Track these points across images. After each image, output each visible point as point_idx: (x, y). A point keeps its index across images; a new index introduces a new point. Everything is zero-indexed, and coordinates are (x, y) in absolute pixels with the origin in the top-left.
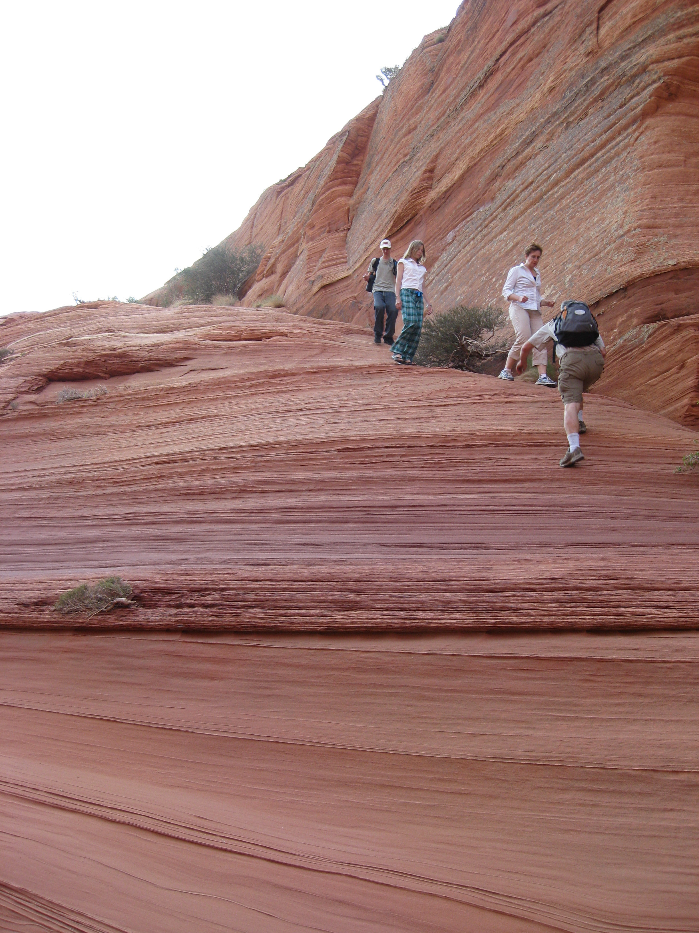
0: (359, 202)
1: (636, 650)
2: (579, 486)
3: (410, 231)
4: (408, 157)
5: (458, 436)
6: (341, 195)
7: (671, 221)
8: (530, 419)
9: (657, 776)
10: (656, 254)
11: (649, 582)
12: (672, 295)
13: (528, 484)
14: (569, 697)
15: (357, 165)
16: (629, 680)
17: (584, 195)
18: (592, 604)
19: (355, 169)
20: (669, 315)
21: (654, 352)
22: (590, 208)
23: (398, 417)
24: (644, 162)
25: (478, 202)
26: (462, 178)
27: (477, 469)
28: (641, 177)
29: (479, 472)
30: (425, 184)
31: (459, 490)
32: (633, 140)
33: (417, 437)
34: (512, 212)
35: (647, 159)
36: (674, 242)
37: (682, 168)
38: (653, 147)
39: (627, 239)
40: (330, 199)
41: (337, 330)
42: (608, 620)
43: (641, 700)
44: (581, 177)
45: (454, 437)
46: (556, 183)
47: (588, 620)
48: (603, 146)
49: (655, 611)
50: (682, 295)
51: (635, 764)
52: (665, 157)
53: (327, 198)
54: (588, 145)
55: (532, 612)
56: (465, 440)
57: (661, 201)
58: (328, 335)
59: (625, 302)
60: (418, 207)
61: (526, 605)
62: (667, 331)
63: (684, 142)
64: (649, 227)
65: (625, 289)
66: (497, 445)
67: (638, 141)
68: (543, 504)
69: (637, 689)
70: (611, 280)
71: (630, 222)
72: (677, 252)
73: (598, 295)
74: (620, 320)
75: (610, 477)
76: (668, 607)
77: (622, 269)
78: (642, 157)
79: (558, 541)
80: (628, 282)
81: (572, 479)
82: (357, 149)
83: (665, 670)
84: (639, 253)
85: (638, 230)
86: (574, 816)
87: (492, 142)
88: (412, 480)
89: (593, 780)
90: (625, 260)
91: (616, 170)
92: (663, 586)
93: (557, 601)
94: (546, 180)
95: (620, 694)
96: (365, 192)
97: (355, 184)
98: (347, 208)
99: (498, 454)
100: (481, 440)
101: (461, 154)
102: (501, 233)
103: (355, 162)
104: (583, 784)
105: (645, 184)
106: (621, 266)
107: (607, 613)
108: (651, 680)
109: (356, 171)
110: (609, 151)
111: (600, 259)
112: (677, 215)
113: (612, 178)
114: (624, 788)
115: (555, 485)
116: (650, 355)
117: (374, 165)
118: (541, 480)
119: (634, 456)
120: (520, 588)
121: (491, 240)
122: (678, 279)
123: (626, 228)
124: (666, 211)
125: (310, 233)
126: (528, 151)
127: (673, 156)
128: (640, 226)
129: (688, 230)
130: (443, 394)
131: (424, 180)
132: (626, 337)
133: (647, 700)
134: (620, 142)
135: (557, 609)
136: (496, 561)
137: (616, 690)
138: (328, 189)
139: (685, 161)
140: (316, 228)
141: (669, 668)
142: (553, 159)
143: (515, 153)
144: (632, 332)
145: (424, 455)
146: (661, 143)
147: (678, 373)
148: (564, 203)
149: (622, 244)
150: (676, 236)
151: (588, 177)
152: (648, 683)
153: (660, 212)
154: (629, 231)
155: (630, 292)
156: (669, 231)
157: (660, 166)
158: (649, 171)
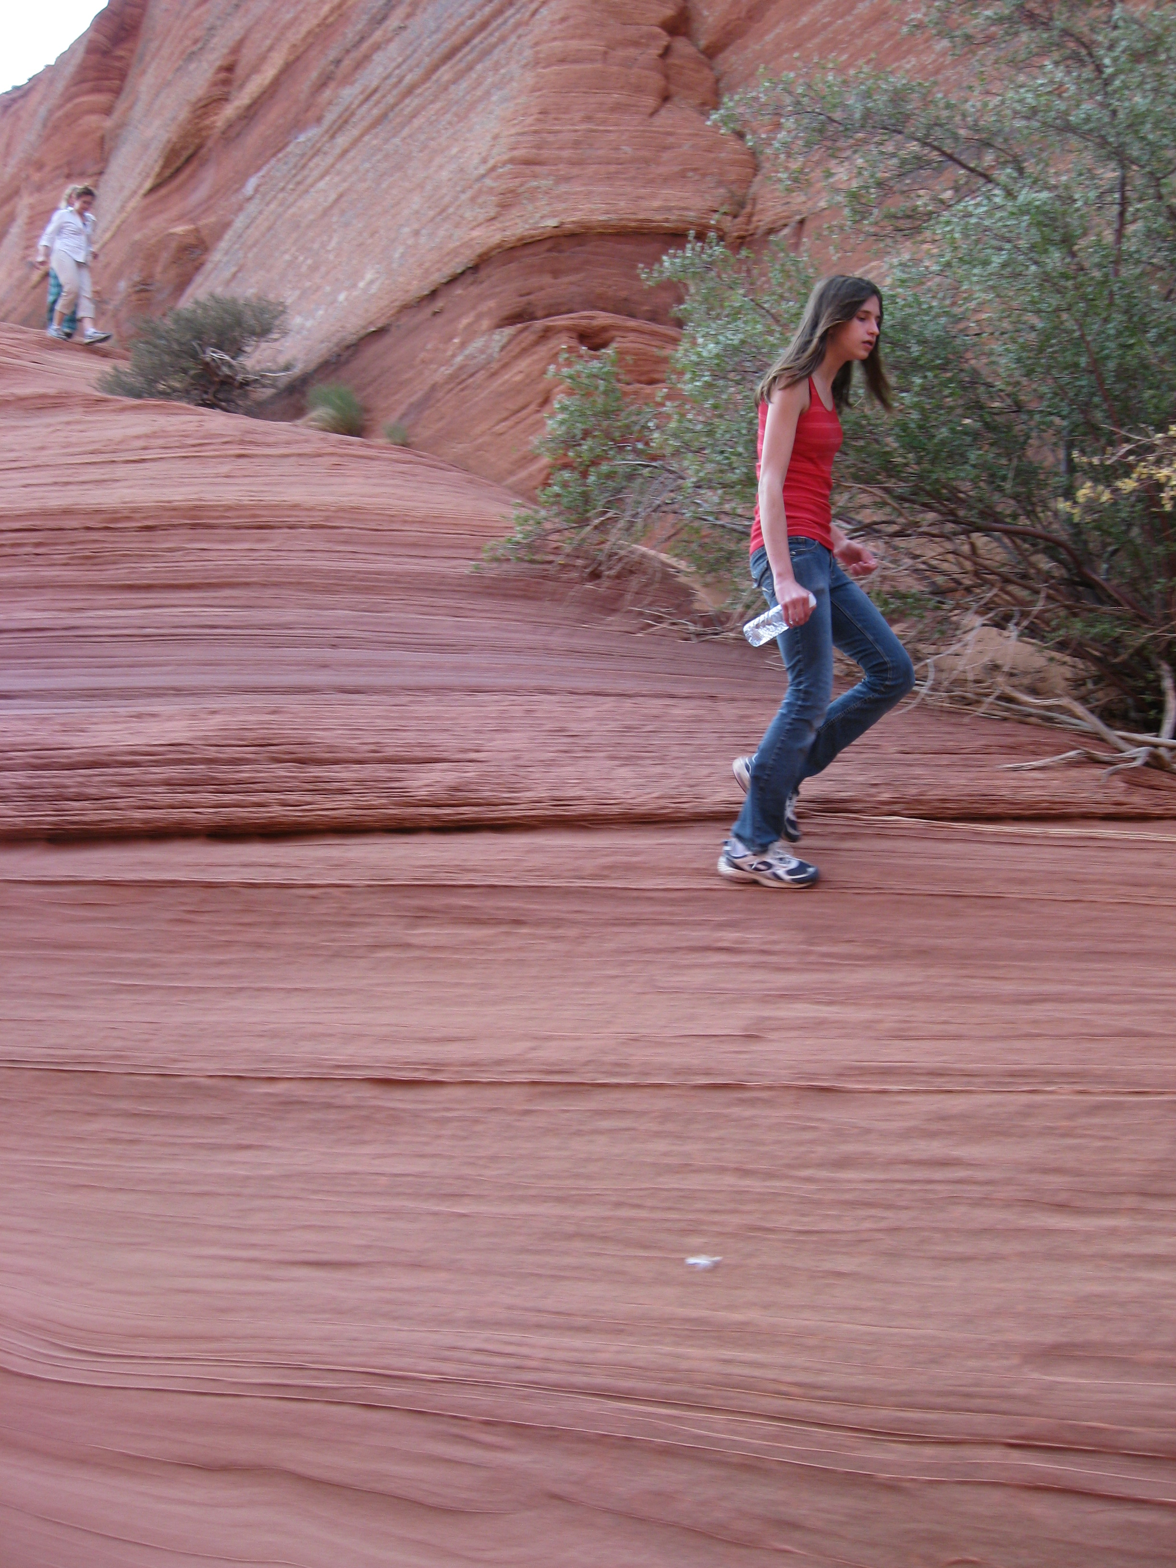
0: (122, 125)
1: (271, 866)
2: (306, 595)
3: (192, 176)
4: (199, 45)
5: (135, 510)
6: (92, 111)
7: (566, 154)
8: (266, 484)
9: (242, 1087)
10: (530, 208)
11: (331, 748)
12: (547, 279)
13: (227, 592)
14: (146, 951)
15: (121, 58)
16: (246, 919)
17: (444, 111)
18: (221, 786)
19: (117, 64)
20: (540, 313)
21: (506, 377)
22: (451, 131)
23: (55, 480)
24: (537, 53)
25: (297, 125)
26: (276, 83)
27: (149, 566)
28: (530, 78)
29: (152, 572)
30: (217, 92)
31: (112, 602)
32: (528, 14)
33: (67, 512)
34: (342, 141)
35: (544, 47)
36: (563, 188)
37: (598, 66)
38: (559, 27)
39: (488, 182)
40: (72, 118)
41: (32, 342)
42: (241, 815)
43: (261, 954)
44: (446, 78)
45: (126, 514)
46: (410, 91)
47: (206, 816)
48: (483, 26)
49: (318, 798)
50: (565, 279)
51: (213, 1067)
52: (574, 44)
53: (67, 116)
54: (462, 23)
55: (121, 803)
56: (145, 518)
57: (556, 119)
58: (13, 350)
59: (475, 290)
60: (204, 133)
61: (114, 790)
62: (529, 337)
63: (612, 21)
64: (528, 162)
65: (474, 269)
66: (194, 526)
67: (538, 17)
68: (232, 624)
69: (256, 934)
70: (455, 252)
71: (500, 154)
72: (564, 206)
73: (438, 277)
74: (465, 321)
75: (361, 580)
76: (343, 791)
77: (475, 233)
78: (536, 44)
79: (223, 684)
80: (480, 256)
81: (299, 583)
82: (124, 29)
83: (306, 900)
84: (504, 206)
85: (510, 166)
86: (94, 1161)
87: (326, 18)
88: (40, 586)
89: (143, 1097)
90: (481, 218)
91: (496, 67)
92: (351, 755)
93: (167, 783)
94: (396, 85)
95: (229, 944)
96: (131, 108)
97: (117, 92)
98: (98, 134)
99: (192, 541)
100: (172, 517)
101: (278, 39)
102: (322, 177)
103: (120, 53)
104: (123, 1105)
105: (534, 90)
106: (472, 229)
107: (243, 803)
108: (282, 919)
109: (120, 69)
110: (491, 34)
111: (448, 218)
112: (577, 144)
113: (490, 80)
114: (187, 1109)
115: (269, 592)
116: (500, 381)
117: (148, 58)
118: (247, 584)
119: (414, 545)
120: (117, 762)
121: (306, 191)
122: (560, 251)
123: (491, 163)
124: (560, 136)
125: (37, 177)
126: (378, 35)
127: (586, 45)
128: (512, 161)
129: (591, 170)
130: (141, 443)
131: (215, 84)
132: (467, 352)
133: (271, 954)
134: (510, 17)
135: (163, 795)
136: (104, 717)
137: (223, 938)
138: (70, 99)
139: (606, 53)
140: (47, 169)
141: (313, 897)
142: (411, 48)
143: (357, 38)
144: (478, 343)
145: (72, 543)
146: (571, 22)
147: (538, 411)
148: (416, 123)
149: (480, 192)
150: (567, 179)
151: (455, 81)
152: (277, 924)
153: (551, 138)
154: (493, 169)
155: (483, 274)
156: (558, 170)
157: (562, 61)
158: (544, 68)
